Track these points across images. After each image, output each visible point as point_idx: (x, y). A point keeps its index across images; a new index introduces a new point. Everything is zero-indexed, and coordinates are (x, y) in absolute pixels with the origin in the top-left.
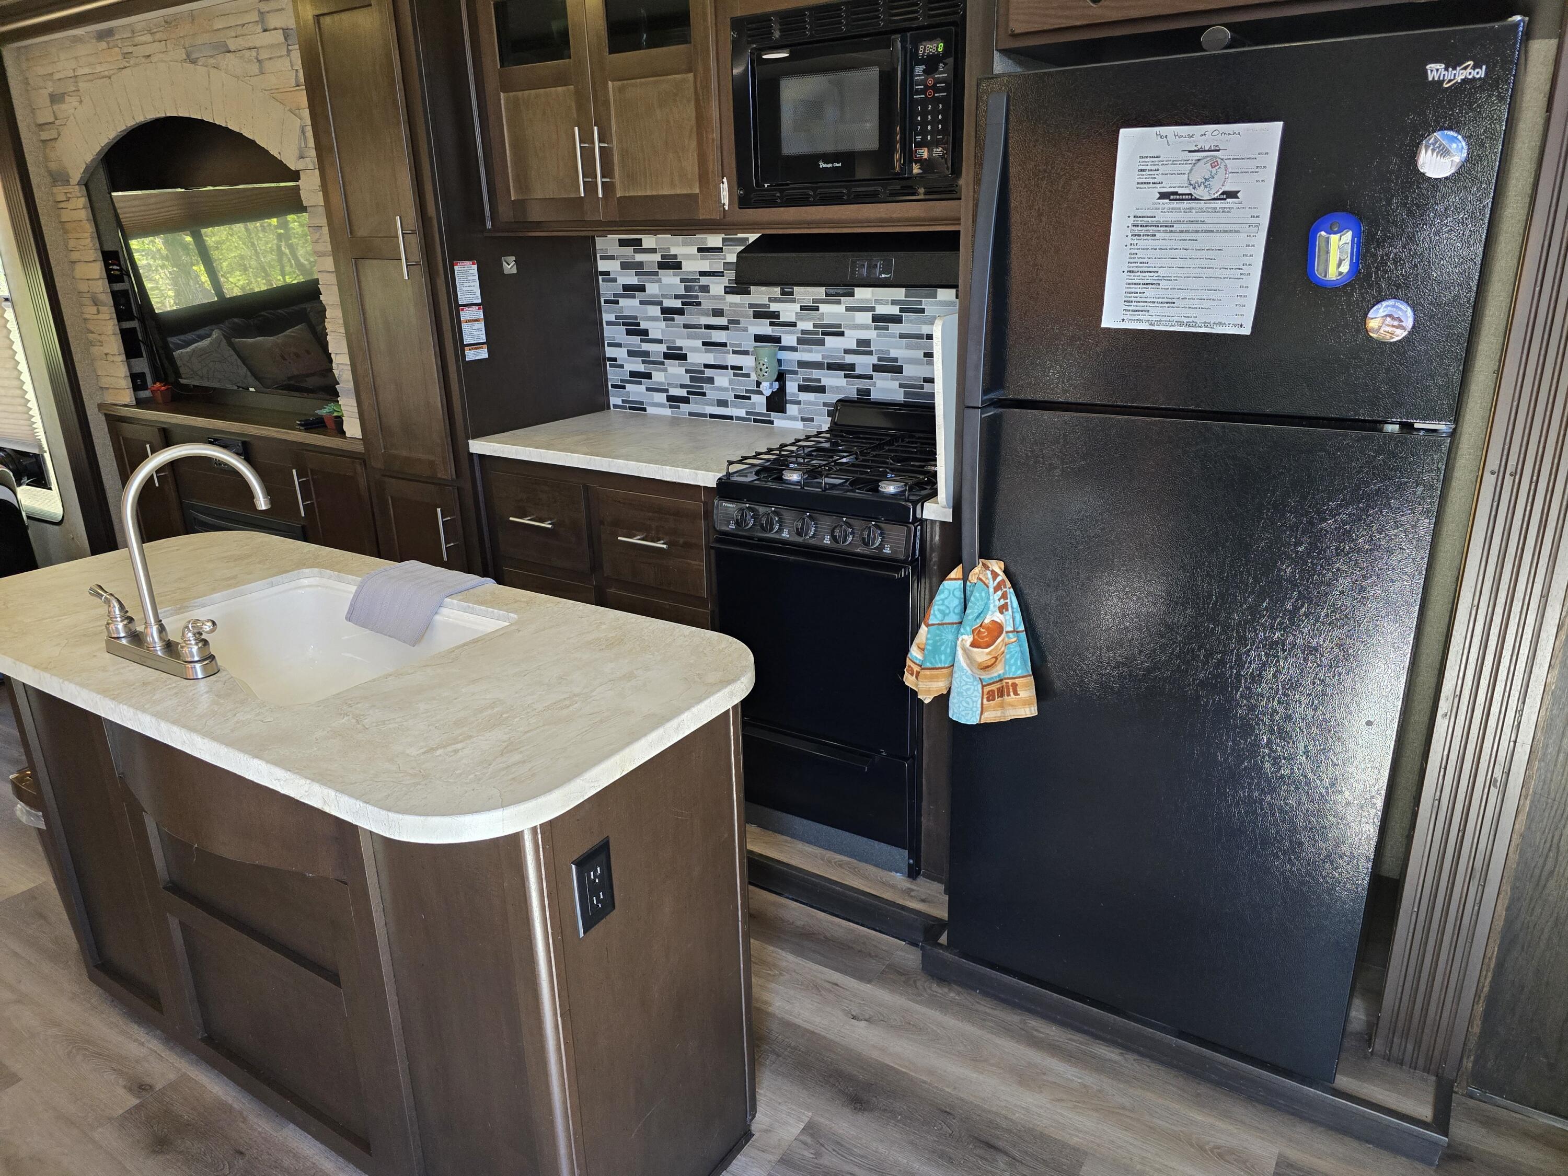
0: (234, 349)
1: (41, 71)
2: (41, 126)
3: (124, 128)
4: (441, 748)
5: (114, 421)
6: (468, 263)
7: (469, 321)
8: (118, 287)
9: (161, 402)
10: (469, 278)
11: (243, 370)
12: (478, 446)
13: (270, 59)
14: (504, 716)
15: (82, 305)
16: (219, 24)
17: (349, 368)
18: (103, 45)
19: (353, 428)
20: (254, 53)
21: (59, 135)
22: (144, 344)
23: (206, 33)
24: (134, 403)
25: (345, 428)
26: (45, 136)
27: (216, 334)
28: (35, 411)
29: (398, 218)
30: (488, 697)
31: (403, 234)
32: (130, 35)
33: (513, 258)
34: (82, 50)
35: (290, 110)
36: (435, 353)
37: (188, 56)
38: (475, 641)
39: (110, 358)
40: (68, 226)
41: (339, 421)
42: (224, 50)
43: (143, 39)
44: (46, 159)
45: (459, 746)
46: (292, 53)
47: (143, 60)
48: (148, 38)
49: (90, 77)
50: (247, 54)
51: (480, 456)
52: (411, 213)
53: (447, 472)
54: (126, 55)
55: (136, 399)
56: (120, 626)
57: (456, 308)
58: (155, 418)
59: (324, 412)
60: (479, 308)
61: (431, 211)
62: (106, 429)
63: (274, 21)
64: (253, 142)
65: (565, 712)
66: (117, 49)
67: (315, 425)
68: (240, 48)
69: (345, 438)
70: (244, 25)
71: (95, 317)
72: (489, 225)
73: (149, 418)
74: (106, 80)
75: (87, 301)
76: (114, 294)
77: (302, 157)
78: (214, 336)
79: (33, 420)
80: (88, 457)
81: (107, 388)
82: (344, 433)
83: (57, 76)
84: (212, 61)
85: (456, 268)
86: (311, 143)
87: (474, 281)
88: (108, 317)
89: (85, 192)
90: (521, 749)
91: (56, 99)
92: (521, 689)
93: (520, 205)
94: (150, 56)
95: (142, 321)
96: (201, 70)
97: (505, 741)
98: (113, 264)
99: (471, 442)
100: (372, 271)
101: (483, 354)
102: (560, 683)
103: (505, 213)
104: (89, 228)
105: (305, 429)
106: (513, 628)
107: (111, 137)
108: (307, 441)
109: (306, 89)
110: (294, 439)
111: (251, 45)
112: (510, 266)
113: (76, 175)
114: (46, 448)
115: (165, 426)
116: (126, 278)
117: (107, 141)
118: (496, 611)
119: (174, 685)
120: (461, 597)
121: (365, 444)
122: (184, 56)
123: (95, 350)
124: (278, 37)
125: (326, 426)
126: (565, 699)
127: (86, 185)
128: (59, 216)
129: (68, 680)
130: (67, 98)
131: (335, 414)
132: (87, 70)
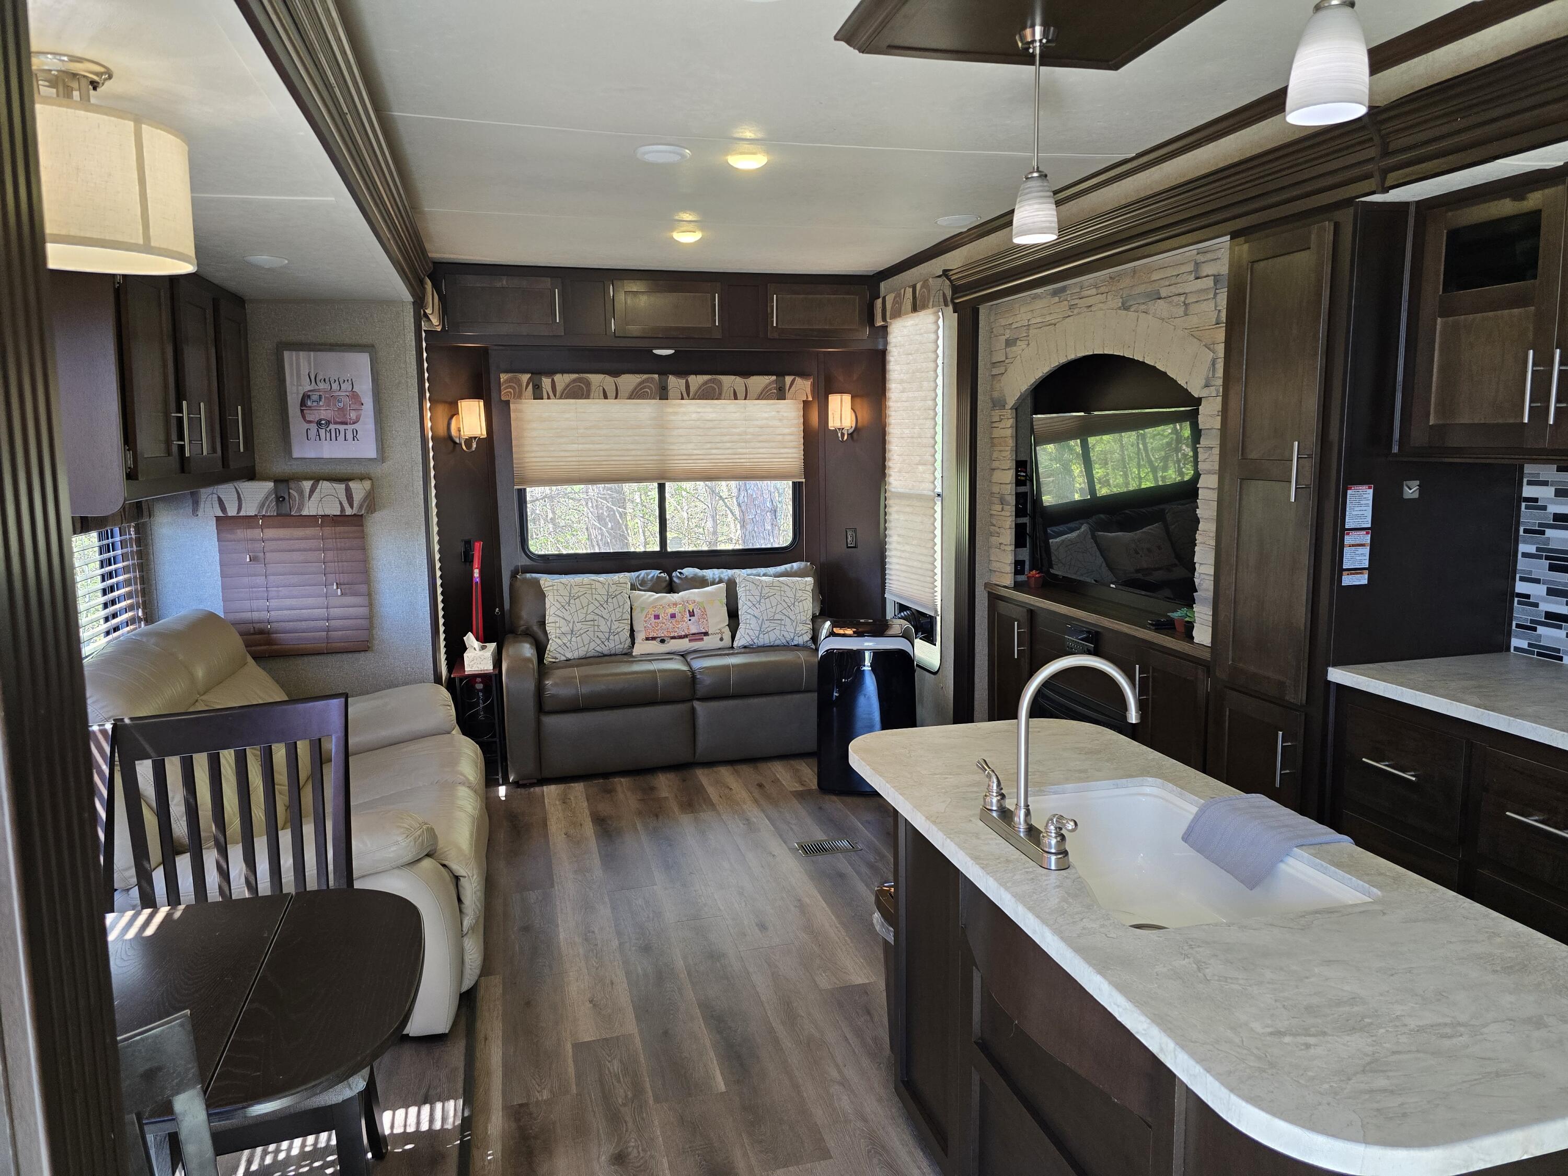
0: (1096, 542)
1: (1003, 322)
2: (994, 364)
3: (1057, 364)
4: (1291, 1035)
5: (994, 598)
6: (1365, 487)
7: (1353, 546)
8: (1022, 489)
9: (1033, 586)
10: (1362, 502)
11: (1100, 560)
12: (1337, 675)
13: (1197, 302)
14: (1367, 1020)
15: (992, 503)
16: (1155, 276)
17: (1212, 578)
18: (1057, 299)
19: (1203, 635)
20: (1182, 298)
21: (1006, 371)
22: (1030, 537)
23: (1143, 284)
24: (1013, 586)
25: (1195, 633)
26: (995, 372)
27: (1084, 528)
28: (938, 583)
29: (1296, 443)
30: (1347, 988)
31: (1298, 458)
32: (1078, 290)
33: (1418, 482)
34: (1039, 304)
35: (1205, 346)
36: (1308, 575)
37: (1123, 304)
38: (1330, 911)
39: (1003, 547)
40: (995, 441)
41: (1190, 627)
42: (1156, 297)
43: (1089, 293)
44: (992, 389)
45: (1311, 1040)
46: (1218, 296)
47: (1085, 310)
48: (1094, 291)
49: (1039, 325)
50: (1176, 299)
51: (1338, 685)
52: (1313, 439)
53: (1296, 695)
54: (1071, 307)
55: (1015, 582)
56: (995, 800)
57: (1340, 530)
58: (1027, 601)
59: (1176, 615)
60: (1367, 533)
61: (1334, 435)
62: (987, 604)
63: (1208, 269)
64: (1165, 373)
65: (1447, 1043)
66: (1066, 302)
67: (1166, 626)
68: (1170, 295)
69: (1193, 643)
70: (1178, 275)
71: (999, 513)
72: (1395, 449)
73: (1021, 599)
74: (1052, 327)
75: (996, 501)
76: (1018, 495)
77: (1207, 386)
78: (1082, 530)
79: (936, 589)
80: (969, 626)
81: (995, 571)
82: (1193, 638)
83: (1014, 326)
84: (1143, 307)
85: (1349, 492)
86: (1220, 372)
87: (1367, 505)
88: (1008, 514)
89: (1014, 415)
90: (1391, 1074)
91: (1010, 343)
92: (1388, 992)
93: (1440, 430)
94: (1091, 306)
95: (1033, 518)
96: (1132, 314)
97: (1368, 1055)
98: (1021, 471)
99: (1330, 669)
100: (1257, 490)
101: (1363, 579)
102: (1439, 1000)
103: (1418, 437)
104: (1011, 443)
105: (1156, 629)
106: (1377, 907)
107: (1045, 372)
108: (1155, 641)
109: (1226, 326)
110: (1143, 637)
111: (1181, 291)
112: (1411, 491)
113: (1011, 401)
114: (939, 613)
115: (1032, 608)
116: (1028, 483)
117: (1041, 374)
118: (1354, 879)
119: (1031, 870)
120: (1313, 851)
121: (1212, 653)
122: (1120, 304)
123: (994, 540)
124: (1209, 282)
125: (1175, 628)
126: (1446, 1024)
127: (1016, 409)
128: (991, 433)
129: (950, 838)
130: (1019, 343)
131: (1187, 619)
132: (1039, 320)
